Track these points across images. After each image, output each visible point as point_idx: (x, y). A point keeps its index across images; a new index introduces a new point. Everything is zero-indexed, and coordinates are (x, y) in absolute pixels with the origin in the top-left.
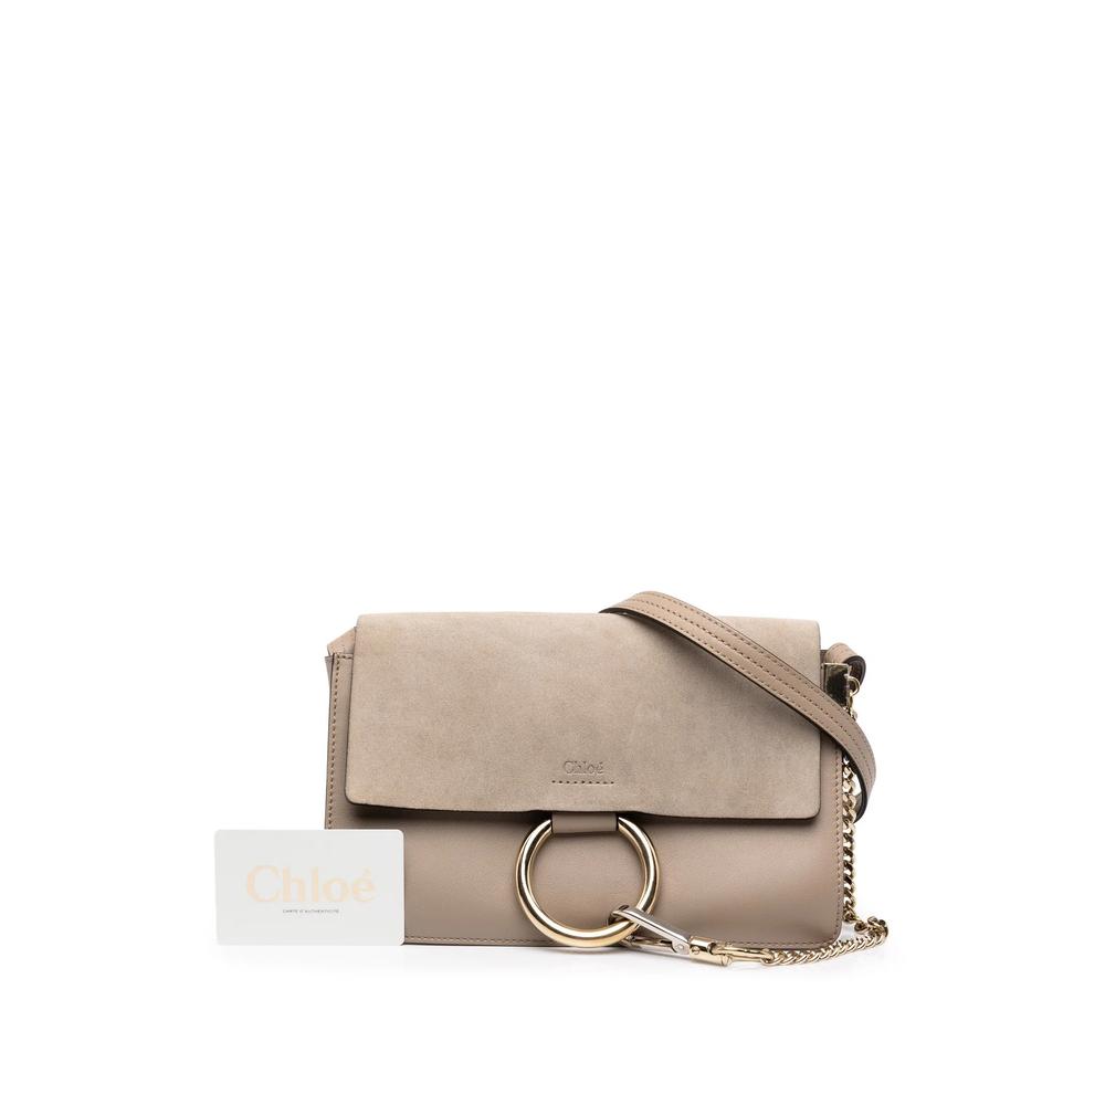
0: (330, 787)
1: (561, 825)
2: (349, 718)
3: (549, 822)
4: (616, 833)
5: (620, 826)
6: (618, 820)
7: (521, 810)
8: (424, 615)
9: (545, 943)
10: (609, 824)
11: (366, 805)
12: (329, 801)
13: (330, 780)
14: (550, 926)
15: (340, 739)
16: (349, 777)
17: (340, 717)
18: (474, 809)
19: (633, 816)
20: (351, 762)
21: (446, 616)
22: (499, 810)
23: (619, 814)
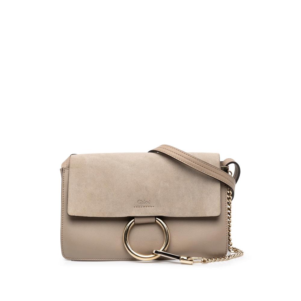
0: (62, 211)
1: (138, 221)
2: (68, 188)
3: (133, 220)
4: (155, 223)
5: (156, 220)
6: (156, 219)
7: (124, 216)
8: (92, 155)
9: (134, 260)
10: (153, 220)
11: (74, 216)
12: (62, 215)
13: (62, 209)
14: (135, 254)
15: (65, 195)
16: (69, 207)
17: (65, 188)
18: (109, 217)
19: (161, 217)
20: (69, 202)
21: (99, 155)
22: (117, 217)
23: (156, 217)
